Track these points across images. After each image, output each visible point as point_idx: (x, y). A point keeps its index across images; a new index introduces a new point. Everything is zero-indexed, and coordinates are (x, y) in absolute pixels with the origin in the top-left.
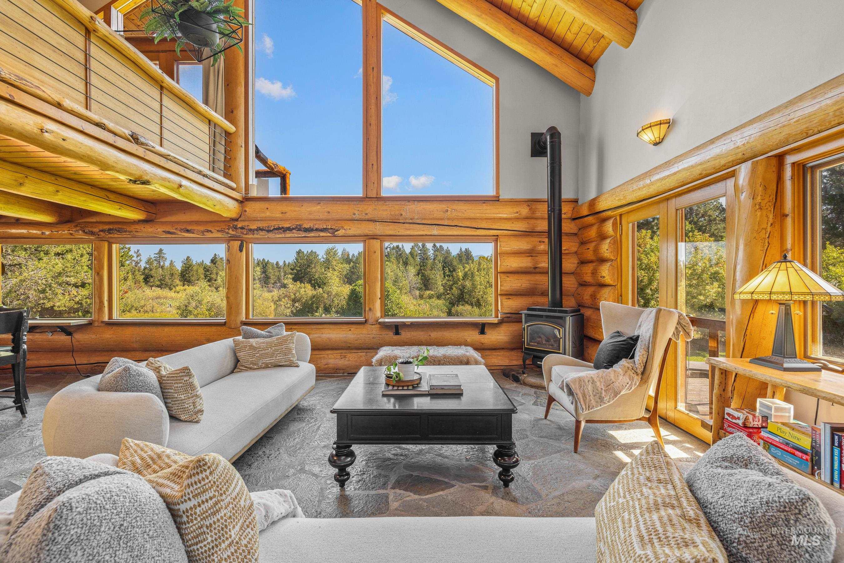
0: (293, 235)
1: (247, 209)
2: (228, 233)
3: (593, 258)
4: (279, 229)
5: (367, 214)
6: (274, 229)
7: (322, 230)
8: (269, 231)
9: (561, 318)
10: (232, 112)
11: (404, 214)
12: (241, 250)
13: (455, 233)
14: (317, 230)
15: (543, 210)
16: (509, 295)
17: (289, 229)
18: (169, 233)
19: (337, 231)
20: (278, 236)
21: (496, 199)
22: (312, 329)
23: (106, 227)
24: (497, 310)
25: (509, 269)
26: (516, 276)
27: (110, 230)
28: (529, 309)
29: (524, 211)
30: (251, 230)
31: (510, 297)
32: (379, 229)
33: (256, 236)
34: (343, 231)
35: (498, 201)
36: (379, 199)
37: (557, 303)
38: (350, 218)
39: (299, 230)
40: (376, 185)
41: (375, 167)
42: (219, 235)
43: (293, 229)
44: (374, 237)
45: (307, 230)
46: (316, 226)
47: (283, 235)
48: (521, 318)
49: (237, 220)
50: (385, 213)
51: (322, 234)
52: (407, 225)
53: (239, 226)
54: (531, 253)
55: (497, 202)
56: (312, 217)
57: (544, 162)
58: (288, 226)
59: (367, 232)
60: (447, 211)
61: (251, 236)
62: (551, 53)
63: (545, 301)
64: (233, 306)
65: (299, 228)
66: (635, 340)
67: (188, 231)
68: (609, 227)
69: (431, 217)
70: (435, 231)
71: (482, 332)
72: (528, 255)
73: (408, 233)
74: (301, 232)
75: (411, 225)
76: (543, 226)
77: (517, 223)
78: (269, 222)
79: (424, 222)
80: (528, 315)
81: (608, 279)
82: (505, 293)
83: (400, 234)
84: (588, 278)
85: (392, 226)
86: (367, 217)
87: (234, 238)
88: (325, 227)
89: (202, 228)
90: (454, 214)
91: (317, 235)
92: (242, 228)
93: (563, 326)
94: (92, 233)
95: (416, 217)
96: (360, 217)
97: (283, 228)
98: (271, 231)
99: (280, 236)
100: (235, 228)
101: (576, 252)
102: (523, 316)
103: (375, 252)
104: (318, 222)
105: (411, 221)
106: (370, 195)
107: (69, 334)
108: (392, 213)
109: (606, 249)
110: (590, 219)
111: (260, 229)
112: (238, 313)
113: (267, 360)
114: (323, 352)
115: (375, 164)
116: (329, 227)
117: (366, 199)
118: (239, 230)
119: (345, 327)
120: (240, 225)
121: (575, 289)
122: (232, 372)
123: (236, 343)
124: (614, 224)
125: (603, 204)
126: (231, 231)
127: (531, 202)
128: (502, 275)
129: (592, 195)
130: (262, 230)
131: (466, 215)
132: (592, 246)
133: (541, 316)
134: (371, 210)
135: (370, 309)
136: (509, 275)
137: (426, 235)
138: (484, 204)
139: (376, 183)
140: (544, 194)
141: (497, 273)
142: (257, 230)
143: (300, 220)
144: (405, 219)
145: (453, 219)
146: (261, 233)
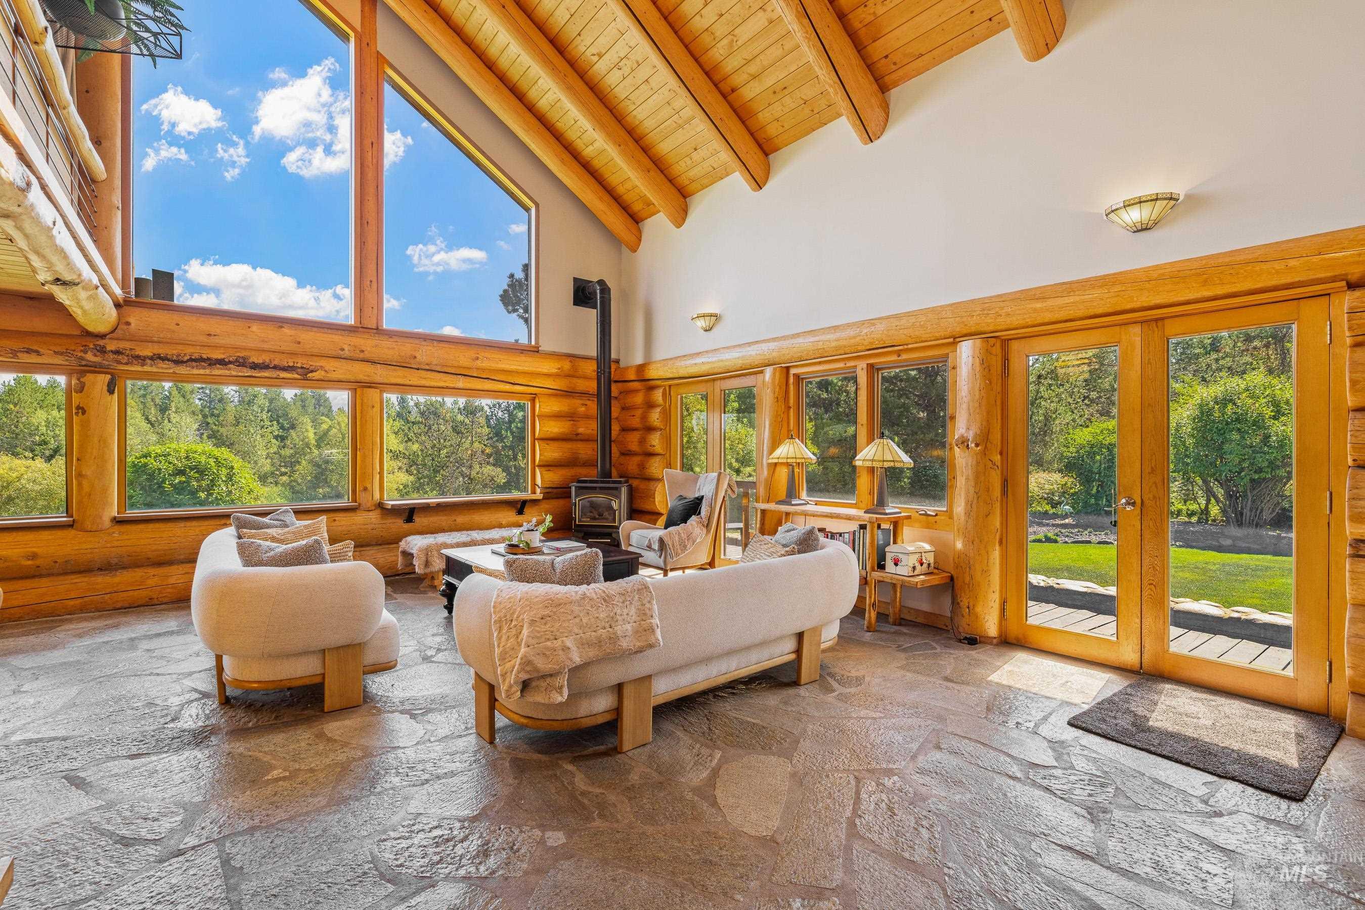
0: (227, 372)
1: (132, 320)
2: (80, 358)
3: (639, 426)
4: (201, 360)
5: (363, 351)
6: (191, 360)
7: (284, 369)
8: (178, 362)
9: (616, 489)
10: (99, 143)
11: (419, 357)
12: (110, 391)
14: (275, 367)
15: (590, 368)
16: (551, 466)
17: (222, 362)
19: (312, 371)
20: (195, 371)
21: (535, 350)
24: (534, 484)
25: (548, 435)
28: (578, 481)
29: (567, 367)
30: (138, 357)
32: (380, 374)
33: (147, 368)
34: (323, 373)
35: (538, 352)
36: (380, 331)
37: (606, 474)
38: (334, 353)
39: (242, 365)
40: (375, 311)
41: (376, 285)
42: (58, 360)
43: (230, 362)
44: (369, 385)
45: (255, 366)
46: (276, 362)
47: (208, 371)
48: (570, 493)
49: (106, 336)
50: (390, 353)
51: (283, 374)
52: (422, 372)
53: (113, 348)
54: (571, 416)
55: (535, 353)
56: (266, 346)
57: (591, 315)
58: (220, 356)
59: (361, 377)
60: (477, 358)
61: (136, 368)
62: (601, 199)
63: (592, 473)
65: (242, 363)
66: (700, 499)
68: (658, 396)
69: (456, 364)
70: (461, 383)
71: (521, 511)
72: (570, 419)
73: (423, 382)
74: (245, 369)
75: (428, 373)
76: (592, 386)
77: (557, 380)
78: (180, 347)
79: (445, 370)
80: (578, 489)
81: (658, 449)
82: (546, 463)
83: (410, 383)
84: (634, 447)
85: (401, 372)
86: (362, 356)
87: (94, 369)
88: (291, 364)
89: (13, 345)
90: (486, 363)
91: (275, 376)
92: (117, 352)
93: (618, 497)
95: (436, 363)
96: (352, 354)
97: (209, 359)
98: (183, 362)
99: (202, 372)
100: (102, 351)
102: (573, 489)
103: (373, 407)
104: (279, 356)
105: (427, 367)
106: (367, 323)
108: (403, 354)
109: (655, 417)
110: (636, 385)
111: (158, 357)
115: (374, 280)
116: (299, 365)
117: (360, 329)
118: (110, 356)
120: (111, 346)
124: (664, 394)
125: (654, 372)
126: (88, 356)
127: (574, 358)
128: (540, 442)
129: (639, 360)
130: (164, 359)
131: (501, 366)
132: (638, 413)
133: (595, 488)
134: (369, 345)
135: (365, 489)
137: (446, 387)
138: (521, 355)
139: (375, 308)
140: (593, 351)
141: (534, 439)
142: (152, 359)
143: (245, 349)
144: (420, 364)
145: (483, 370)
146: (161, 364)
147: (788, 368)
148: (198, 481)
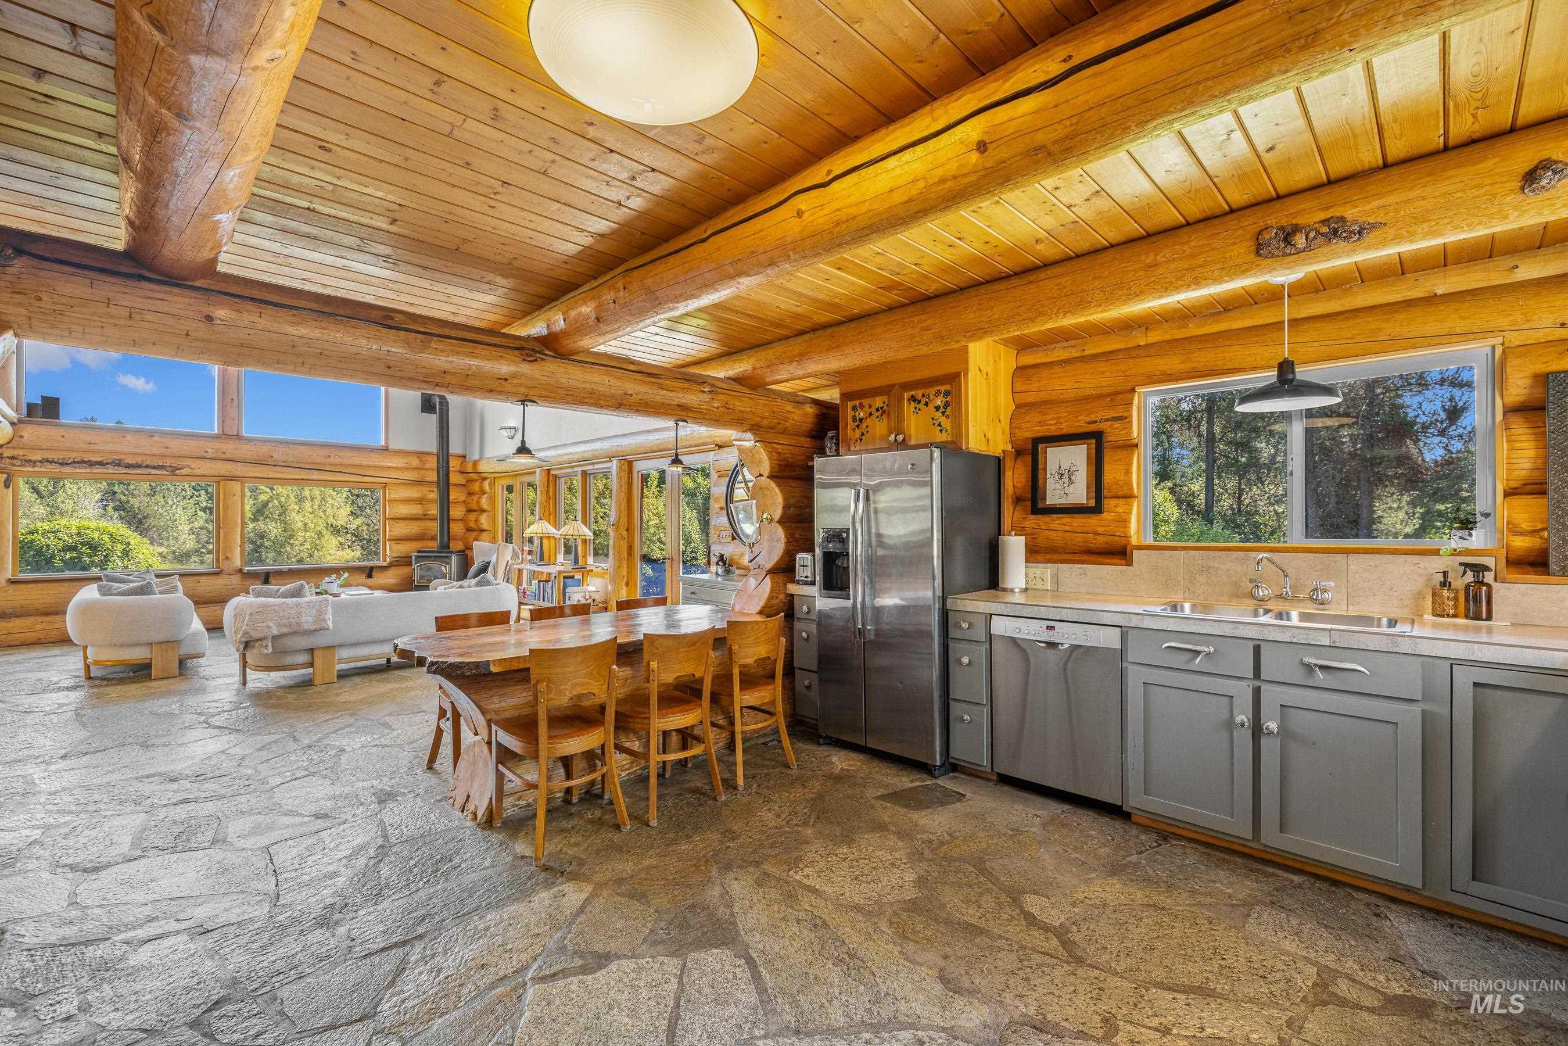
0: (105, 471)
1: (24, 434)
3: (476, 508)
4: (83, 462)
5: (224, 453)
6: (74, 462)
7: (154, 468)
8: (62, 464)
9: (447, 557)
11: (275, 455)
12: (7, 486)
14: (147, 466)
15: (432, 463)
16: (398, 540)
17: (101, 464)
19: (179, 469)
20: (77, 470)
21: (386, 449)
24: (385, 555)
25: (398, 515)
26: (406, 523)
28: (419, 552)
29: (415, 462)
30: (29, 461)
31: (399, 542)
32: (239, 470)
33: (35, 469)
34: (188, 470)
35: (388, 451)
36: (238, 437)
37: (445, 546)
38: (199, 455)
39: (119, 465)
40: (236, 422)
41: (235, 402)
43: (108, 463)
44: (232, 478)
45: (129, 466)
46: (147, 463)
47: (88, 470)
48: (411, 560)
50: (248, 453)
51: (154, 472)
52: (277, 468)
54: (421, 501)
55: (385, 452)
56: (138, 451)
57: (433, 419)
58: (99, 459)
59: (223, 472)
60: (329, 456)
63: (434, 545)
65: (117, 464)
68: (486, 485)
69: (309, 460)
70: (315, 476)
71: (369, 576)
72: (418, 502)
73: (279, 475)
74: (119, 468)
75: (284, 468)
76: (433, 476)
77: (406, 473)
78: (65, 453)
79: (300, 465)
80: (417, 557)
81: (485, 526)
82: (394, 538)
83: (268, 476)
84: (472, 525)
85: (258, 468)
86: (224, 456)
88: (160, 464)
90: (338, 460)
91: (147, 473)
92: (12, 458)
93: (449, 563)
95: (289, 460)
96: (215, 455)
97: (88, 461)
98: (67, 464)
99: (83, 471)
101: (461, 502)
102: (413, 558)
103: (234, 495)
104: (150, 458)
105: (283, 464)
106: (228, 431)
108: (260, 454)
109: (484, 502)
110: (474, 476)
111: (46, 461)
112: (3, 569)
115: (235, 398)
116: (167, 464)
117: (222, 436)
118: (7, 461)
120: (7, 453)
121: (460, 534)
124: (490, 484)
125: (483, 467)
127: (421, 454)
128: (390, 521)
129: (476, 457)
130: (51, 462)
131: (351, 462)
132: (475, 498)
133: (430, 557)
134: (229, 448)
135: (227, 558)
136: (398, 521)
137: (302, 479)
138: (371, 454)
139: (235, 419)
140: (433, 448)
141: (385, 519)
142: (41, 462)
143: (121, 453)
144: (276, 461)
145: (336, 465)
146: (49, 466)
147: (549, 470)
148: (90, 556)
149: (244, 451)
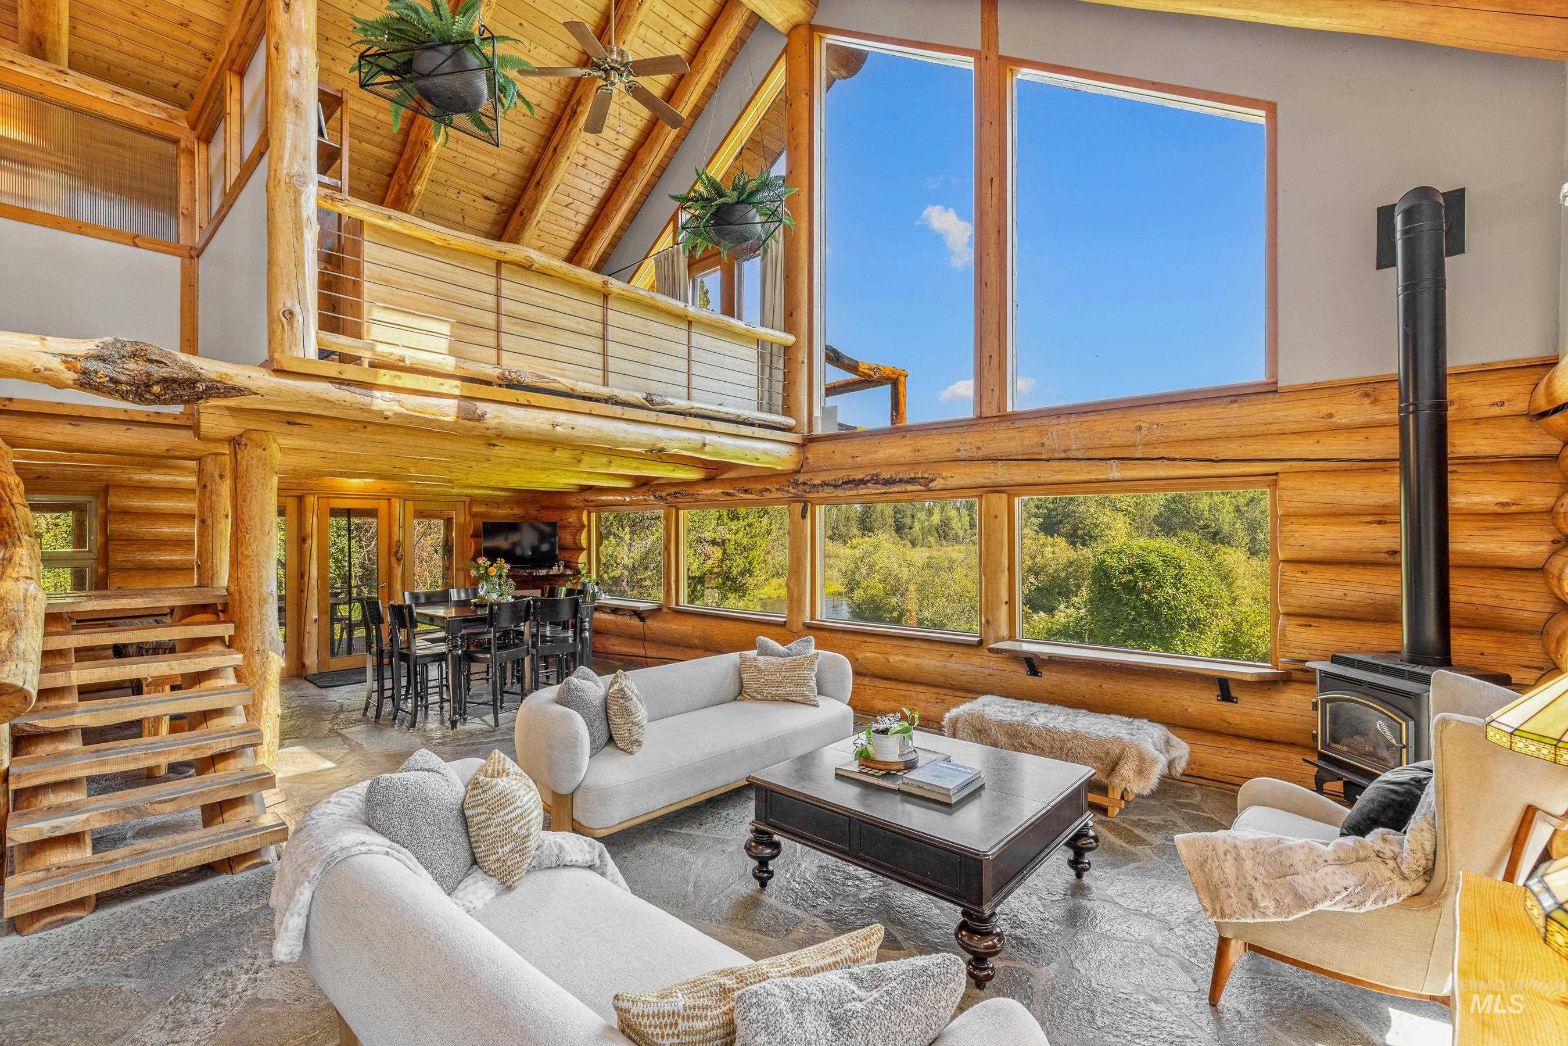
0: (869, 491)
1: (809, 456)
2: (788, 492)
4: (849, 482)
5: (979, 448)
6: (844, 483)
7: (910, 481)
8: (836, 486)
10: (791, 315)
11: (1046, 442)
12: (804, 516)
13: (1162, 473)
14: (901, 481)
16: (1304, 615)
17: (862, 482)
18: (728, 494)
19: (932, 481)
20: (849, 493)
21: (1270, 390)
22: (894, 646)
23: (672, 490)
25: (1310, 553)
26: (1330, 573)
27: (676, 493)
30: (814, 486)
31: (1313, 621)
32: (1001, 474)
33: (821, 495)
34: (942, 481)
35: (1276, 391)
36: (1003, 418)
38: (953, 456)
39: (877, 482)
40: (996, 393)
41: (996, 360)
42: (779, 495)
43: (868, 481)
44: (995, 489)
45: (887, 482)
46: (900, 476)
47: (856, 492)
49: (798, 472)
50: (1012, 444)
51: (910, 488)
52: (1056, 464)
53: (801, 480)
54: (1378, 514)
55: (1271, 396)
56: (894, 460)
58: (861, 476)
59: (980, 480)
60: (1140, 428)
61: (815, 495)
64: (794, 601)
65: (876, 480)
67: (746, 491)
69: (1107, 443)
70: (1115, 472)
71: (1226, 696)
72: (1369, 518)
73: (1058, 478)
74: (879, 486)
75: (1063, 463)
76: (1383, 444)
77: (1330, 440)
78: (837, 473)
79: (1089, 455)
80: (1325, 676)
82: (1299, 610)
83: (1042, 480)
85: (1026, 467)
86: (980, 454)
87: (796, 499)
88: (912, 476)
89: (760, 487)
90: (1157, 433)
91: (903, 490)
92: (804, 484)
94: (661, 498)
95: (1074, 447)
96: (969, 454)
97: (854, 480)
98: (839, 486)
99: (852, 493)
100: (796, 484)
101: (1551, 511)
102: (1317, 676)
103: (996, 517)
104: (903, 468)
105: (1063, 455)
106: (987, 413)
107: (642, 619)
108: (1026, 443)
111: (825, 484)
112: (801, 610)
113: (774, 690)
114: (912, 688)
115: (995, 355)
116: (919, 475)
117: (981, 419)
118: (801, 487)
119: (944, 649)
120: (801, 478)
121: (1546, 616)
122: (735, 699)
123: (743, 660)
126: (791, 489)
128: (1287, 567)
130: (828, 485)
131: (1188, 432)
133: (1359, 682)
134: (987, 440)
136: (1308, 567)
137: (1097, 481)
138: (1235, 405)
139: (996, 389)
142: (822, 485)
143: (875, 466)
144: (1053, 451)
145: (1155, 444)
146: (828, 490)
149: (1006, 440)
